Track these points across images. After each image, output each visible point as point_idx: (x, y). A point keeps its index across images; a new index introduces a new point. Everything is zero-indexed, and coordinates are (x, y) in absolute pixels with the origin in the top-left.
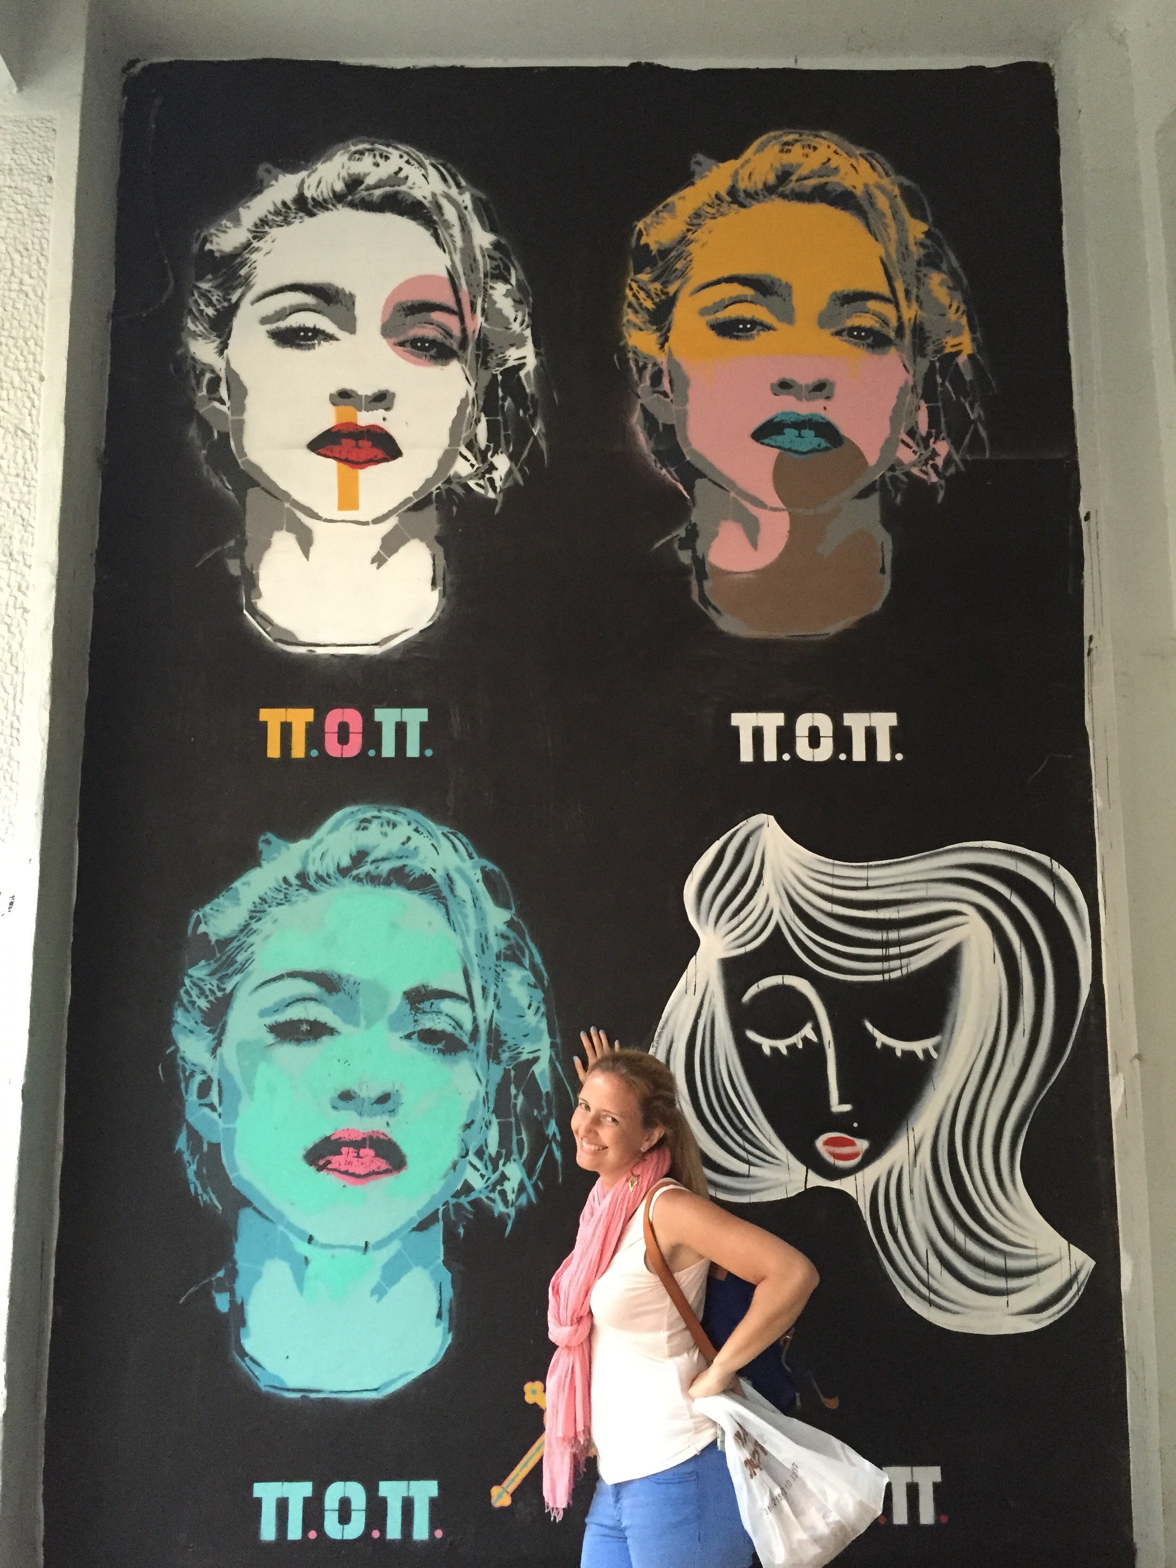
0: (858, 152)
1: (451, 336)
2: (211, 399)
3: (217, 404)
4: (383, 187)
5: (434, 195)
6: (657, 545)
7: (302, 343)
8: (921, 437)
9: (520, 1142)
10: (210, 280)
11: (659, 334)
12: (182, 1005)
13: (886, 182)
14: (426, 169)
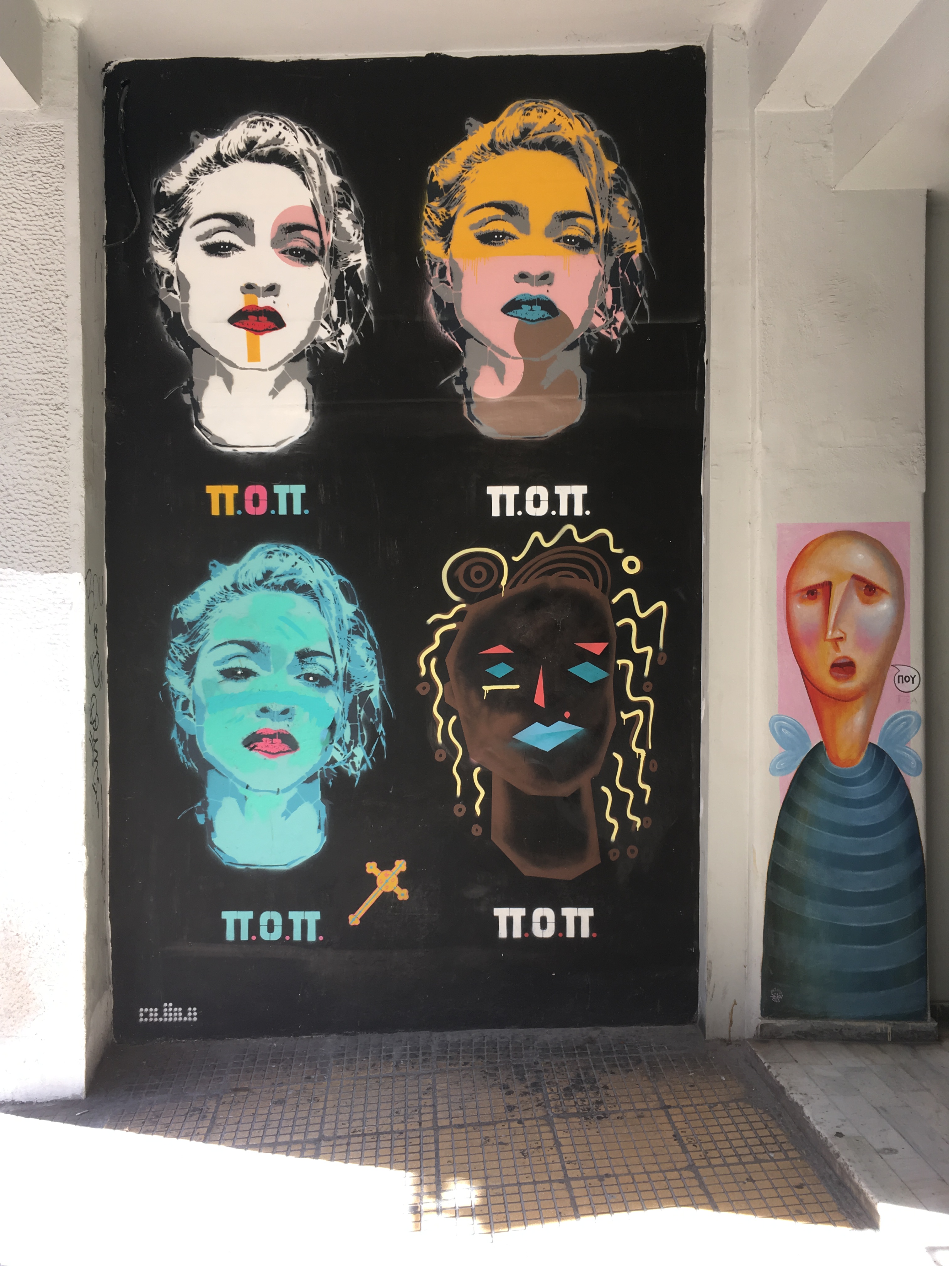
0: (573, 114)
1: (314, 247)
2: (169, 291)
3: (172, 294)
4: (269, 146)
5: (301, 150)
6: (442, 382)
7: (222, 253)
8: (608, 309)
9: (363, 736)
10: (165, 212)
11: (444, 243)
12: (170, 658)
13: (591, 135)
14: (296, 133)
